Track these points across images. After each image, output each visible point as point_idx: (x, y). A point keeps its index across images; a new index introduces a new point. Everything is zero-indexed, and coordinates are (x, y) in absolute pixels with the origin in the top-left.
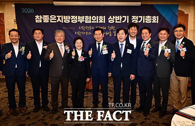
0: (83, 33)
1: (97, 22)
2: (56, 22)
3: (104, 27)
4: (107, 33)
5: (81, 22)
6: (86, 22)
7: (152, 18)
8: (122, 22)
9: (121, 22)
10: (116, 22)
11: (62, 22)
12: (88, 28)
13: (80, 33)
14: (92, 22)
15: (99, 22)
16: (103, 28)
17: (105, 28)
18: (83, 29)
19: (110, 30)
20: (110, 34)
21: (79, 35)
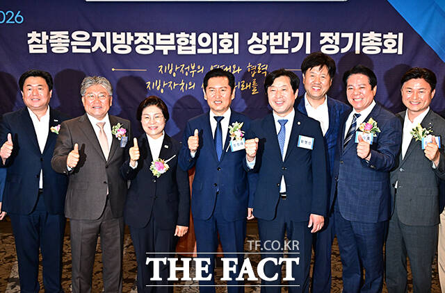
0: (172, 85)
1: (215, 52)
2: (88, 51)
3: (234, 67)
4: (243, 86)
5: (165, 53)
6: (180, 52)
7: (383, 40)
8: (290, 51)
9: (286, 52)
10: (272, 52)
11: (109, 51)
12: (185, 71)
13: (162, 84)
14: (200, 51)
15: (221, 51)
16: (232, 69)
17: (239, 70)
18: (172, 73)
19: (253, 76)
20: (252, 88)
21: (160, 90)
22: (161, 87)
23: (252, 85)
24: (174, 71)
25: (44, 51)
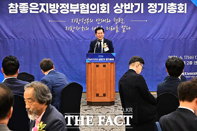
0: (78, 28)
1: (98, 13)
2: (38, 12)
3: (107, 19)
4: (111, 28)
5: (75, 13)
6: (81, 13)
8: (134, 12)
9: (132, 12)
10: (125, 13)
11: (47, 12)
12: (84, 21)
14: (91, 12)
15: (101, 12)
16: (106, 21)
17: (109, 21)
18: (78, 23)
19: (116, 24)
20: (116, 30)
21: (72, 30)
22: (73, 29)
23: (116, 28)
24: (78, 21)
25: (17, 12)
